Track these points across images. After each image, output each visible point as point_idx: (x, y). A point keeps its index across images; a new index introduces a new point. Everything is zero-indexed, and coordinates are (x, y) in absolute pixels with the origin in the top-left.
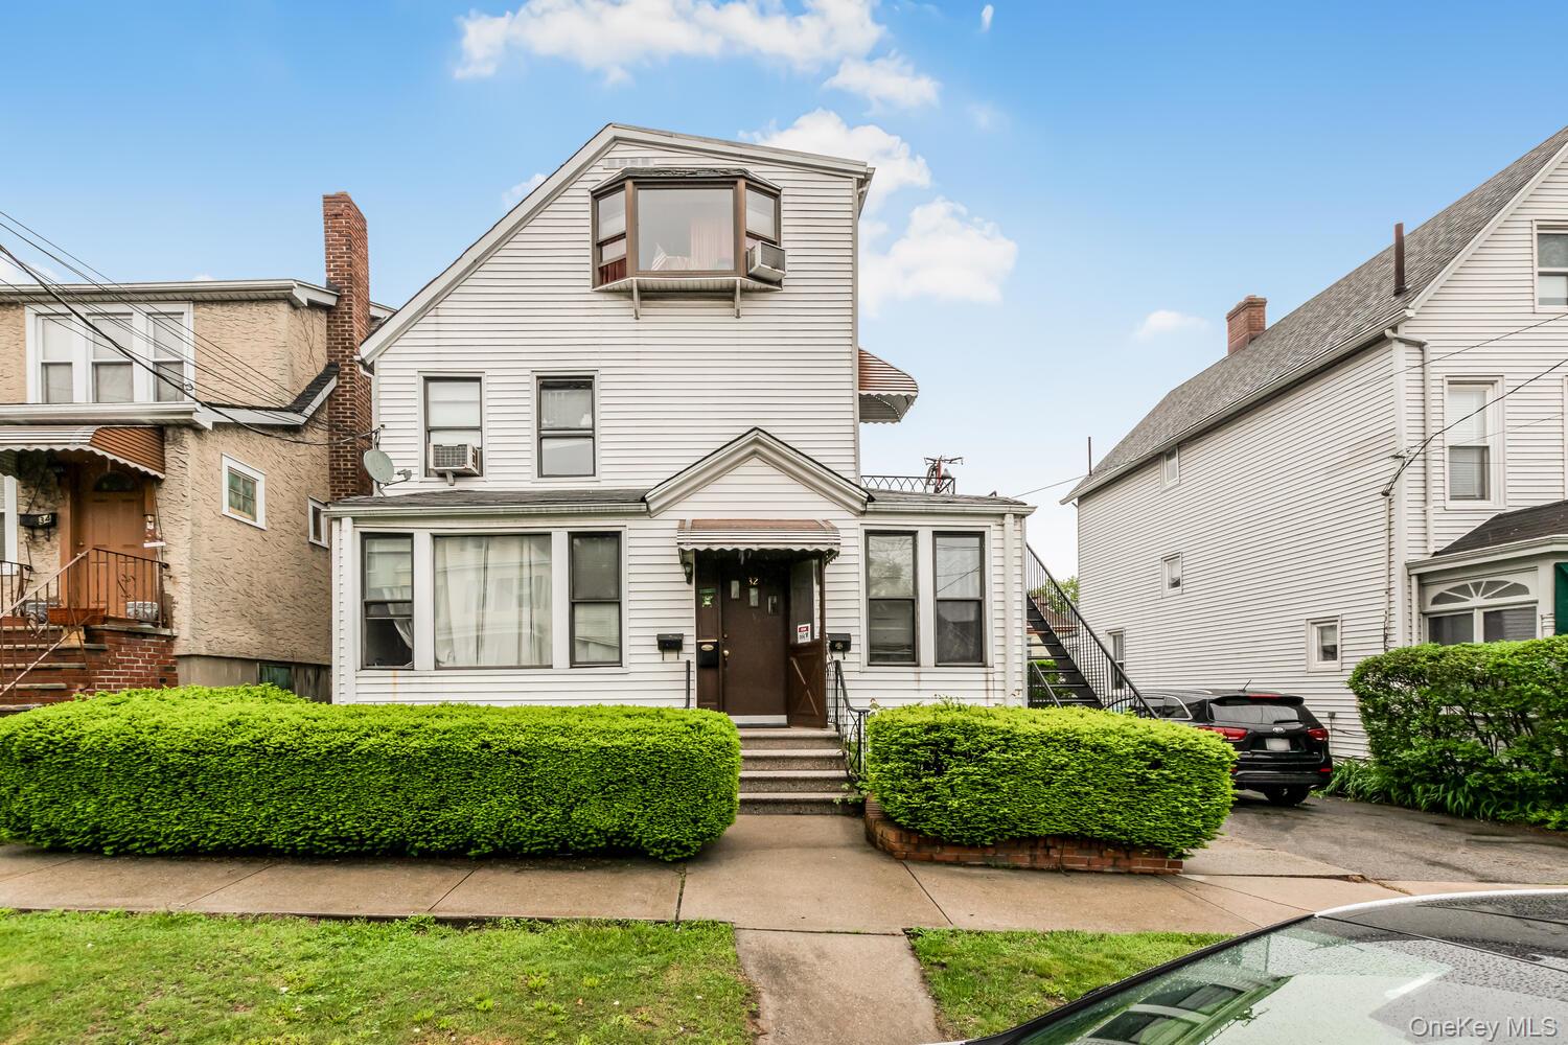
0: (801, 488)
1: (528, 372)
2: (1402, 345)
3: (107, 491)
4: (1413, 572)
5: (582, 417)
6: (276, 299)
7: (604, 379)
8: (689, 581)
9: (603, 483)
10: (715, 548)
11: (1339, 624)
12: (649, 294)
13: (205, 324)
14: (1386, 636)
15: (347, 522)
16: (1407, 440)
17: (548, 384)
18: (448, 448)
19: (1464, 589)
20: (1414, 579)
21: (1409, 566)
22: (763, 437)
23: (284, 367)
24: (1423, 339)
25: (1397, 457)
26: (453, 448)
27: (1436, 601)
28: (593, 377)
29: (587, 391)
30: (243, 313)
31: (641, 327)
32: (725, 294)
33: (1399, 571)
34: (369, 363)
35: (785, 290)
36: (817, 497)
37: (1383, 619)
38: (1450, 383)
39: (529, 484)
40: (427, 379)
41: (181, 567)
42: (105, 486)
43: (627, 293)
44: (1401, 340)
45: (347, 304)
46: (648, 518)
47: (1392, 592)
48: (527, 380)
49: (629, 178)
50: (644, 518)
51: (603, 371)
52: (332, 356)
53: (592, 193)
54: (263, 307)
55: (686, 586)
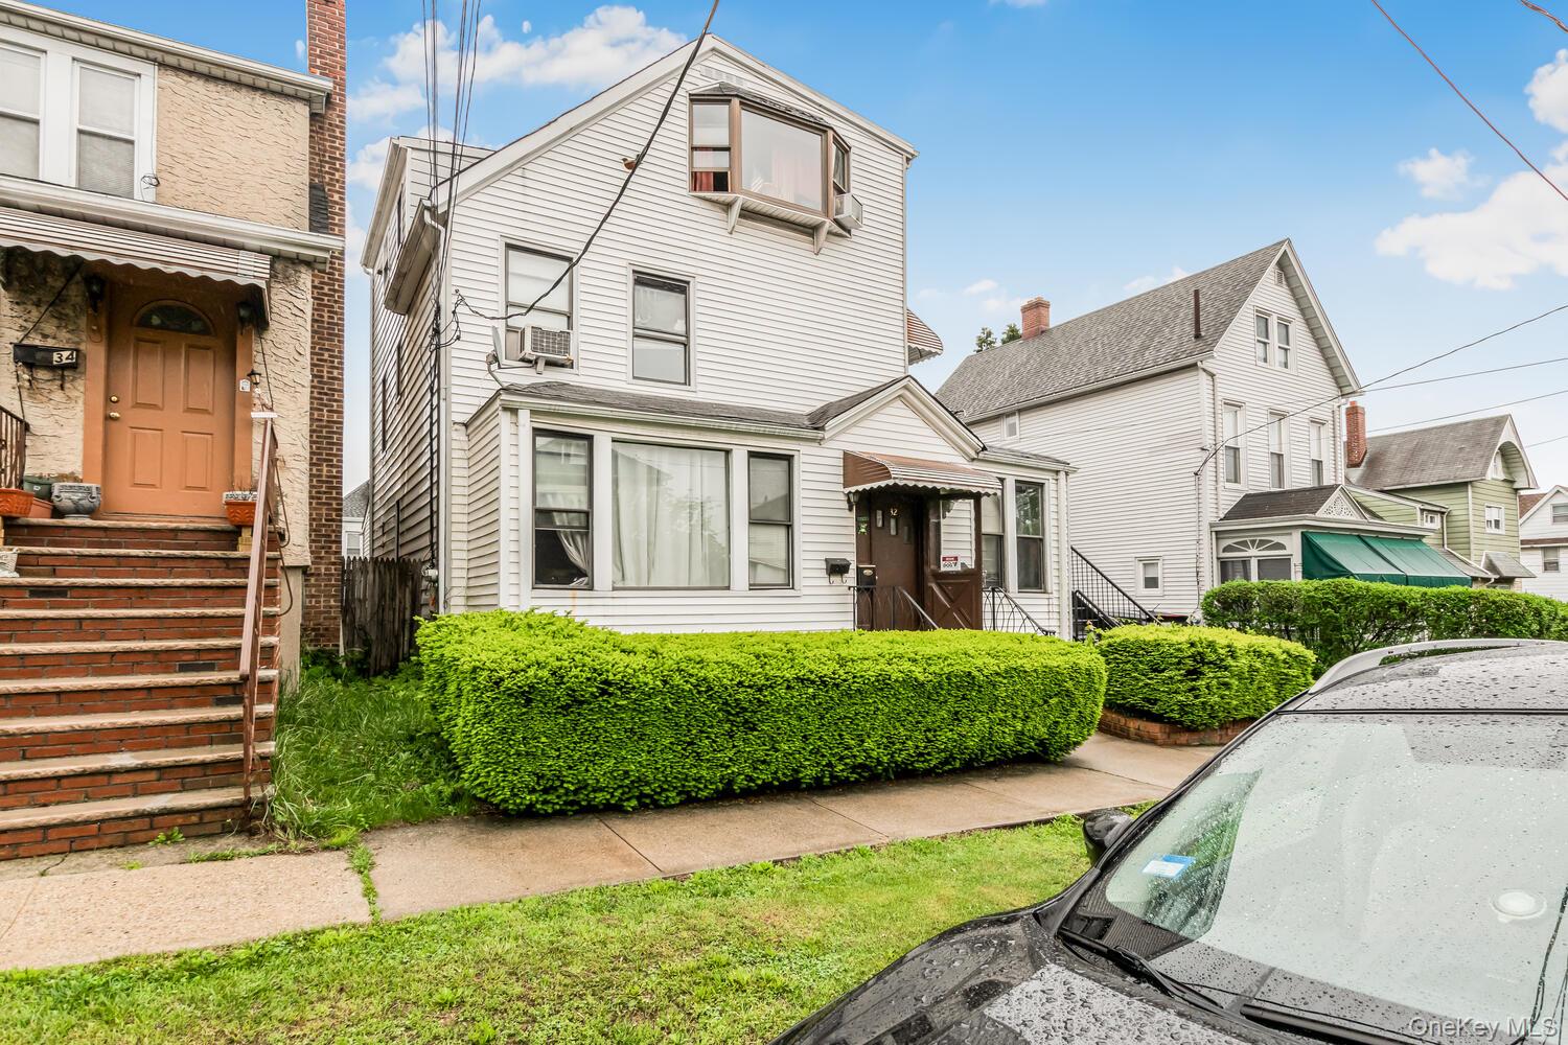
0: (929, 432)
1: (624, 263)
2: (1204, 373)
3: (157, 327)
4: (1214, 529)
5: (676, 321)
6: (296, 97)
7: (699, 287)
8: (850, 509)
9: (700, 395)
10: (920, 485)
11: (1160, 563)
12: (748, 214)
13: (179, 100)
14: (1198, 573)
15: (524, 415)
16: (1208, 442)
17: (643, 280)
18: (548, 333)
19: (1244, 543)
20: (1214, 534)
21: (1212, 525)
22: (913, 384)
23: (301, 186)
24: (1214, 371)
25: (1203, 449)
26: (554, 334)
27: (1225, 550)
28: (688, 283)
29: (679, 295)
30: (242, 100)
31: (733, 242)
32: (811, 230)
33: (1206, 528)
34: (440, 211)
35: (854, 239)
36: (940, 442)
37: (1195, 561)
38: (1225, 404)
39: (624, 385)
40: (509, 246)
41: (294, 448)
42: (156, 320)
43: (727, 206)
44: (1204, 370)
45: (339, 116)
46: (817, 444)
47: (1201, 542)
48: (623, 271)
49: (737, 96)
50: (813, 444)
51: (698, 279)
52: (316, 176)
53: (690, 95)
54: (272, 101)
55: (847, 513)
